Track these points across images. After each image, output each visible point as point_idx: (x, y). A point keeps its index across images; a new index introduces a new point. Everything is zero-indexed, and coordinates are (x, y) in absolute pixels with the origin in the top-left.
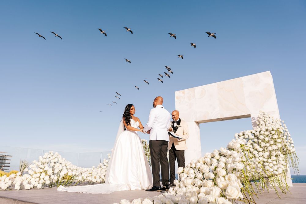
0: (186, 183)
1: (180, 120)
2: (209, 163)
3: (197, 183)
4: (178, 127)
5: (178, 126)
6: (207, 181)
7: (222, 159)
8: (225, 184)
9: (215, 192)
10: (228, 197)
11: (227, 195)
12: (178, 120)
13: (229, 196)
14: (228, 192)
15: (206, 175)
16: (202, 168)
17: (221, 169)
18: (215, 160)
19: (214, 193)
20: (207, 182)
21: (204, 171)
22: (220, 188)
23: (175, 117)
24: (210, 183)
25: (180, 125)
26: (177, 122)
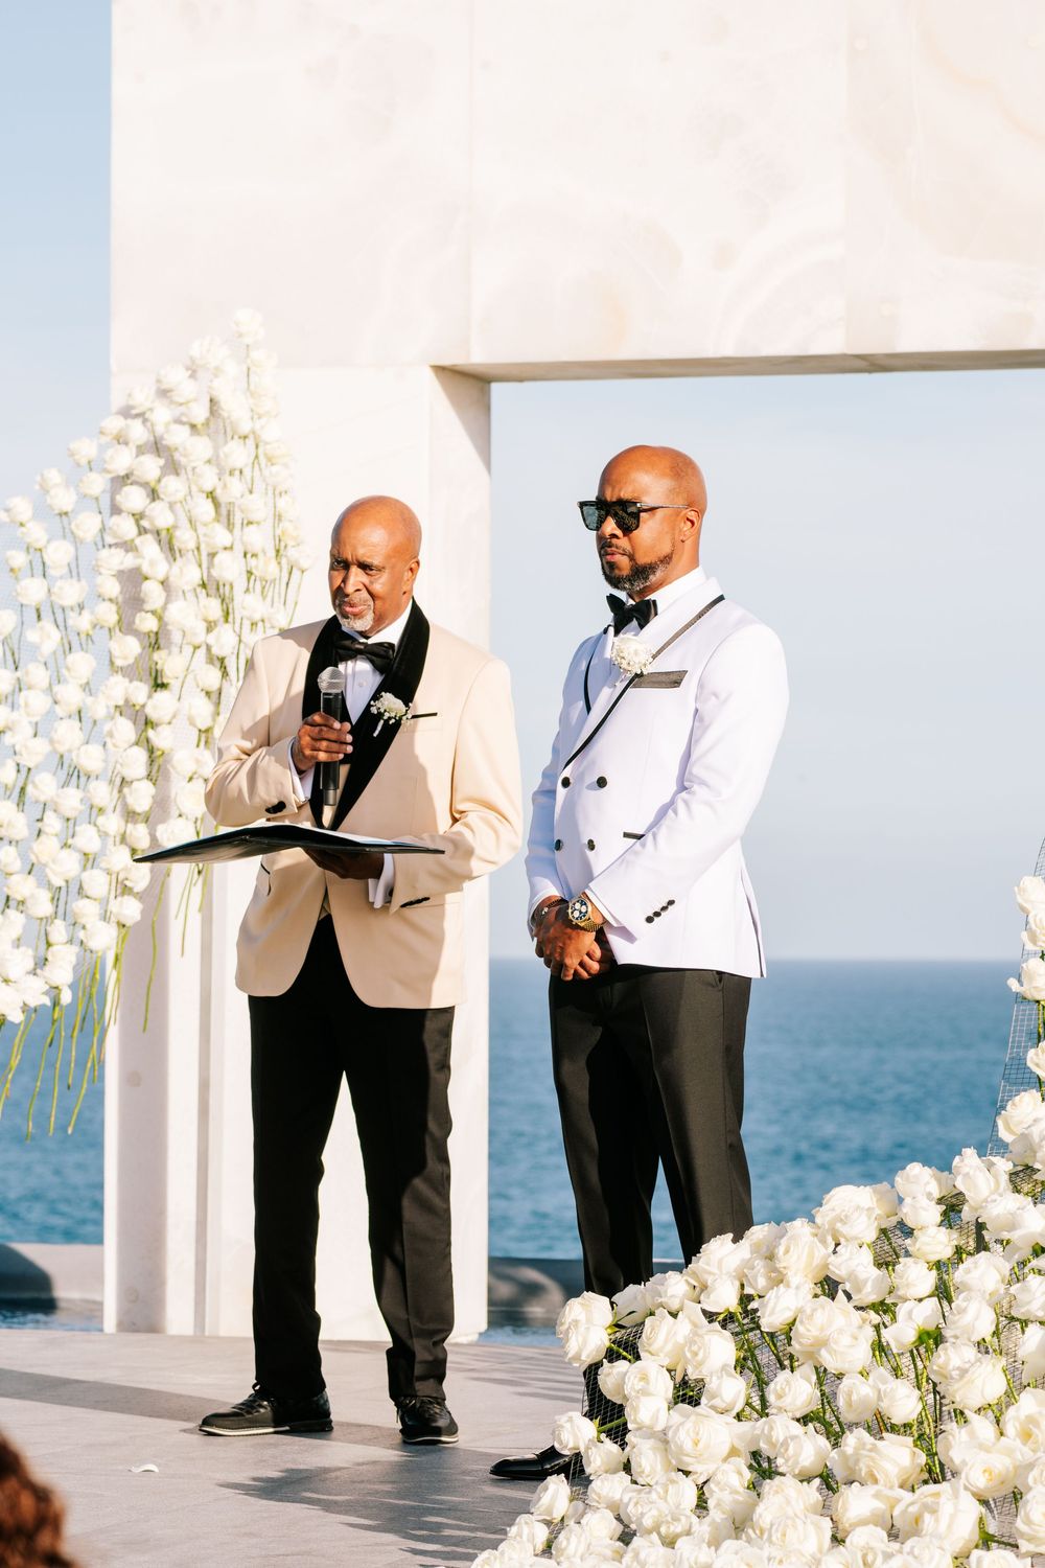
0: (688, 1446)
1: (418, 629)
2: (868, 1288)
3: (791, 1451)
4: (392, 729)
5: (390, 703)
6: (879, 1443)
7: (975, 1274)
8: (1001, 1463)
9: (953, 1517)
10: (1025, 1546)
11: (1022, 1535)
12: (392, 633)
13: (1030, 1540)
14: (1028, 1522)
15: (856, 1394)
16: (815, 1332)
17: (971, 1353)
18: (916, 1277)
19: (943, 1526)
20: (874, 1449)
21: (832, 1364)
22: (974, 1494)
23: (378, 587)
24: (899, 1455)
25: (423, 698)
26: (380, 656)
